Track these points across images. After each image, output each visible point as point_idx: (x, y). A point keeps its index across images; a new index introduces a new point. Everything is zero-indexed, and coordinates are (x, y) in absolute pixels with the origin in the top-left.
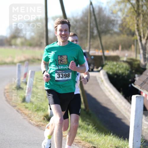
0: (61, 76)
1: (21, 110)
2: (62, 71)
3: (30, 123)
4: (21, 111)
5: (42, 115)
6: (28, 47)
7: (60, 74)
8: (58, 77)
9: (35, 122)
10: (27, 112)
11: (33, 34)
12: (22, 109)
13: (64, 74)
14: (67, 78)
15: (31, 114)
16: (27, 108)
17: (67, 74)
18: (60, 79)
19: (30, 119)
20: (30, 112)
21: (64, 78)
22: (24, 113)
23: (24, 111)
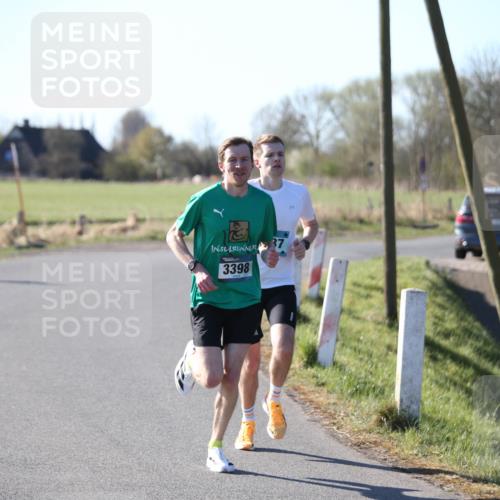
0: (231, 269)
1: (304, 394)
2: (235, 258)
3: (333, 436)
4: (302, 397)
5: (373, 410)
6: (327, 180)
7: (230, 264)
8: (224, 273)
9: (350, 432)
10: (322, 398)
11: (341, 135)
12: (306, 389)
13: (237, 264)
14: (242, 275)
15: (334, 404)
16: (323, 384)
17: (244, 263)
18: (230, 276)
19: (334, 424)
20: (333, 399)
21: (236, 274)
22: (311, 401)
23: (312, 397)
